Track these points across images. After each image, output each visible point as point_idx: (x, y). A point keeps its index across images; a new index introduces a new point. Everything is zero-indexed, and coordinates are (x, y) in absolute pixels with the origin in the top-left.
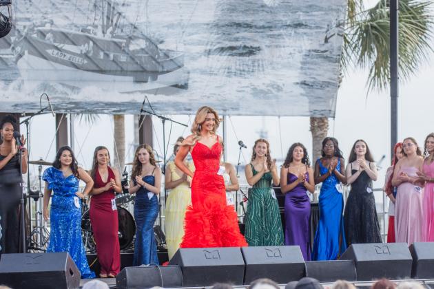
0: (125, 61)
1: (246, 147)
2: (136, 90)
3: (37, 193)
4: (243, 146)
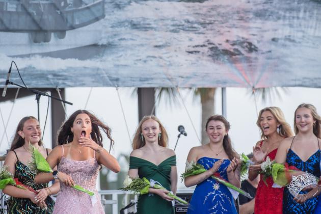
0: (14, 10)
1: (186, 135)
2: (33, 52)
4: (182, 133)
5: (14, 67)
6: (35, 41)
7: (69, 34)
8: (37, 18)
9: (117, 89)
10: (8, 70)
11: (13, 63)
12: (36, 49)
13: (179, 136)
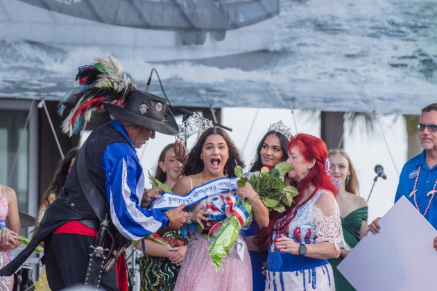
1: (385, 178)
2: (181, 57)
4: (380, 175)
5: (154, 77)
6: (184, 43)
7: (229, 34)
8: (187, 11)
9: (292, 112)
10: (146, 81)
11: (154, 71)
12: (186, 54)
13: (376, 180)
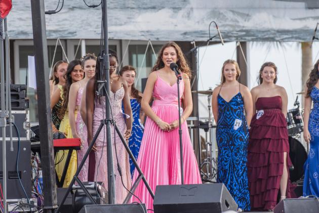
3: (207, 123)
6: (309, 8)
